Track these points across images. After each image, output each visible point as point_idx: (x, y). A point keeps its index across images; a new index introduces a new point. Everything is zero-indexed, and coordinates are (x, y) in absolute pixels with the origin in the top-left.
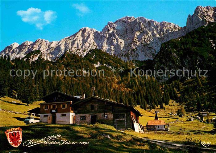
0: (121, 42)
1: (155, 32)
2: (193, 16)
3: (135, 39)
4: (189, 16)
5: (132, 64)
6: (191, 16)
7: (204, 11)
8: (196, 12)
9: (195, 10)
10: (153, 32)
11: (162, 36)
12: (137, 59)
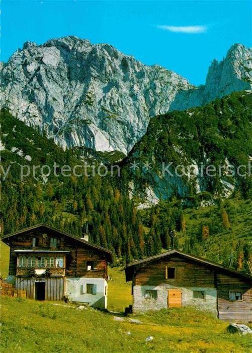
0: (54, 99)
1: (136, 87)
2: (222, 63)
3: (88, 97)
4: (215, 62)
5: (78, 158)
6: (219, 62)
7: (247, 58)
8: (230, 56)
9: (229, 51)
10: (132, 87)
11: (151, 98)
12: (89, 146)
